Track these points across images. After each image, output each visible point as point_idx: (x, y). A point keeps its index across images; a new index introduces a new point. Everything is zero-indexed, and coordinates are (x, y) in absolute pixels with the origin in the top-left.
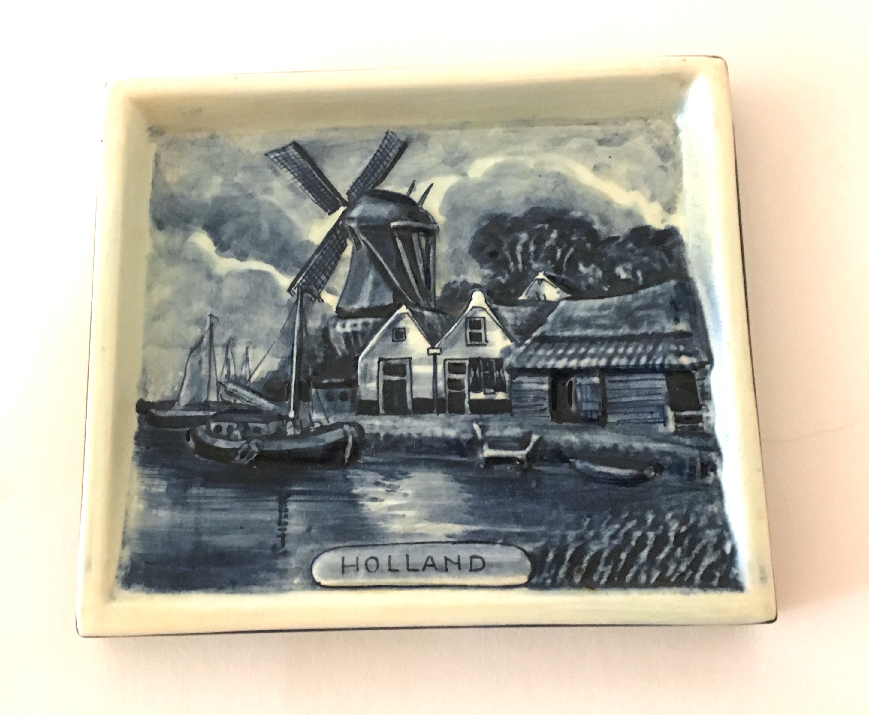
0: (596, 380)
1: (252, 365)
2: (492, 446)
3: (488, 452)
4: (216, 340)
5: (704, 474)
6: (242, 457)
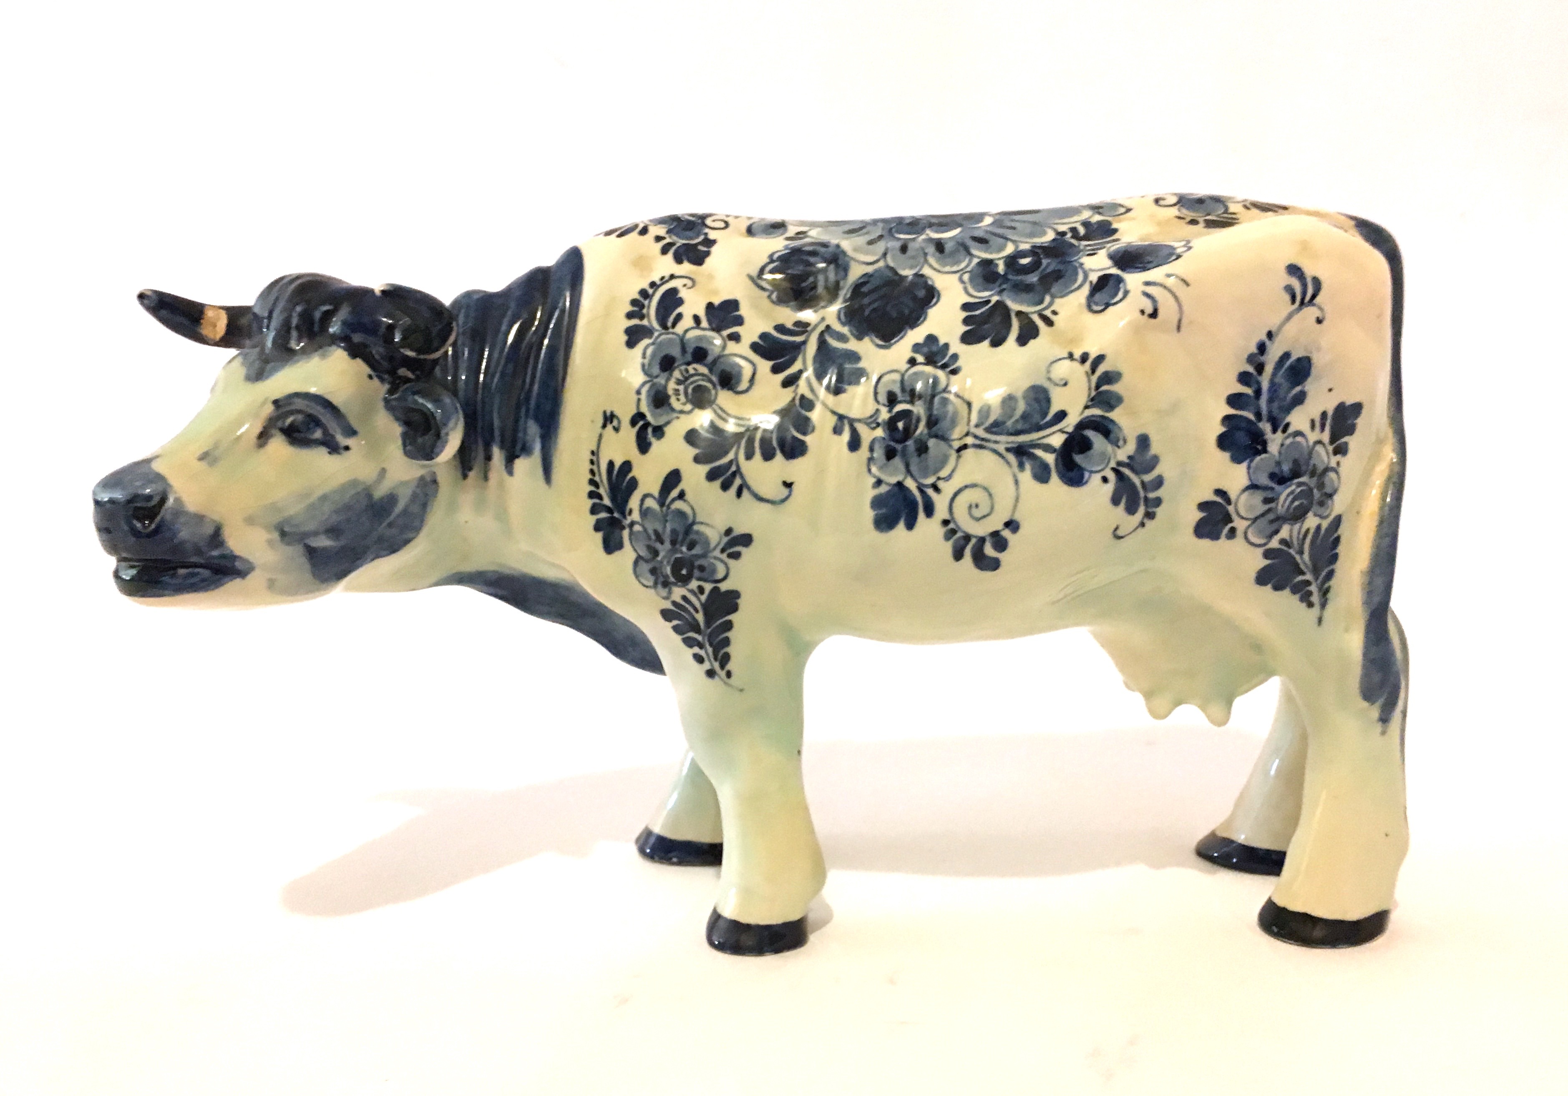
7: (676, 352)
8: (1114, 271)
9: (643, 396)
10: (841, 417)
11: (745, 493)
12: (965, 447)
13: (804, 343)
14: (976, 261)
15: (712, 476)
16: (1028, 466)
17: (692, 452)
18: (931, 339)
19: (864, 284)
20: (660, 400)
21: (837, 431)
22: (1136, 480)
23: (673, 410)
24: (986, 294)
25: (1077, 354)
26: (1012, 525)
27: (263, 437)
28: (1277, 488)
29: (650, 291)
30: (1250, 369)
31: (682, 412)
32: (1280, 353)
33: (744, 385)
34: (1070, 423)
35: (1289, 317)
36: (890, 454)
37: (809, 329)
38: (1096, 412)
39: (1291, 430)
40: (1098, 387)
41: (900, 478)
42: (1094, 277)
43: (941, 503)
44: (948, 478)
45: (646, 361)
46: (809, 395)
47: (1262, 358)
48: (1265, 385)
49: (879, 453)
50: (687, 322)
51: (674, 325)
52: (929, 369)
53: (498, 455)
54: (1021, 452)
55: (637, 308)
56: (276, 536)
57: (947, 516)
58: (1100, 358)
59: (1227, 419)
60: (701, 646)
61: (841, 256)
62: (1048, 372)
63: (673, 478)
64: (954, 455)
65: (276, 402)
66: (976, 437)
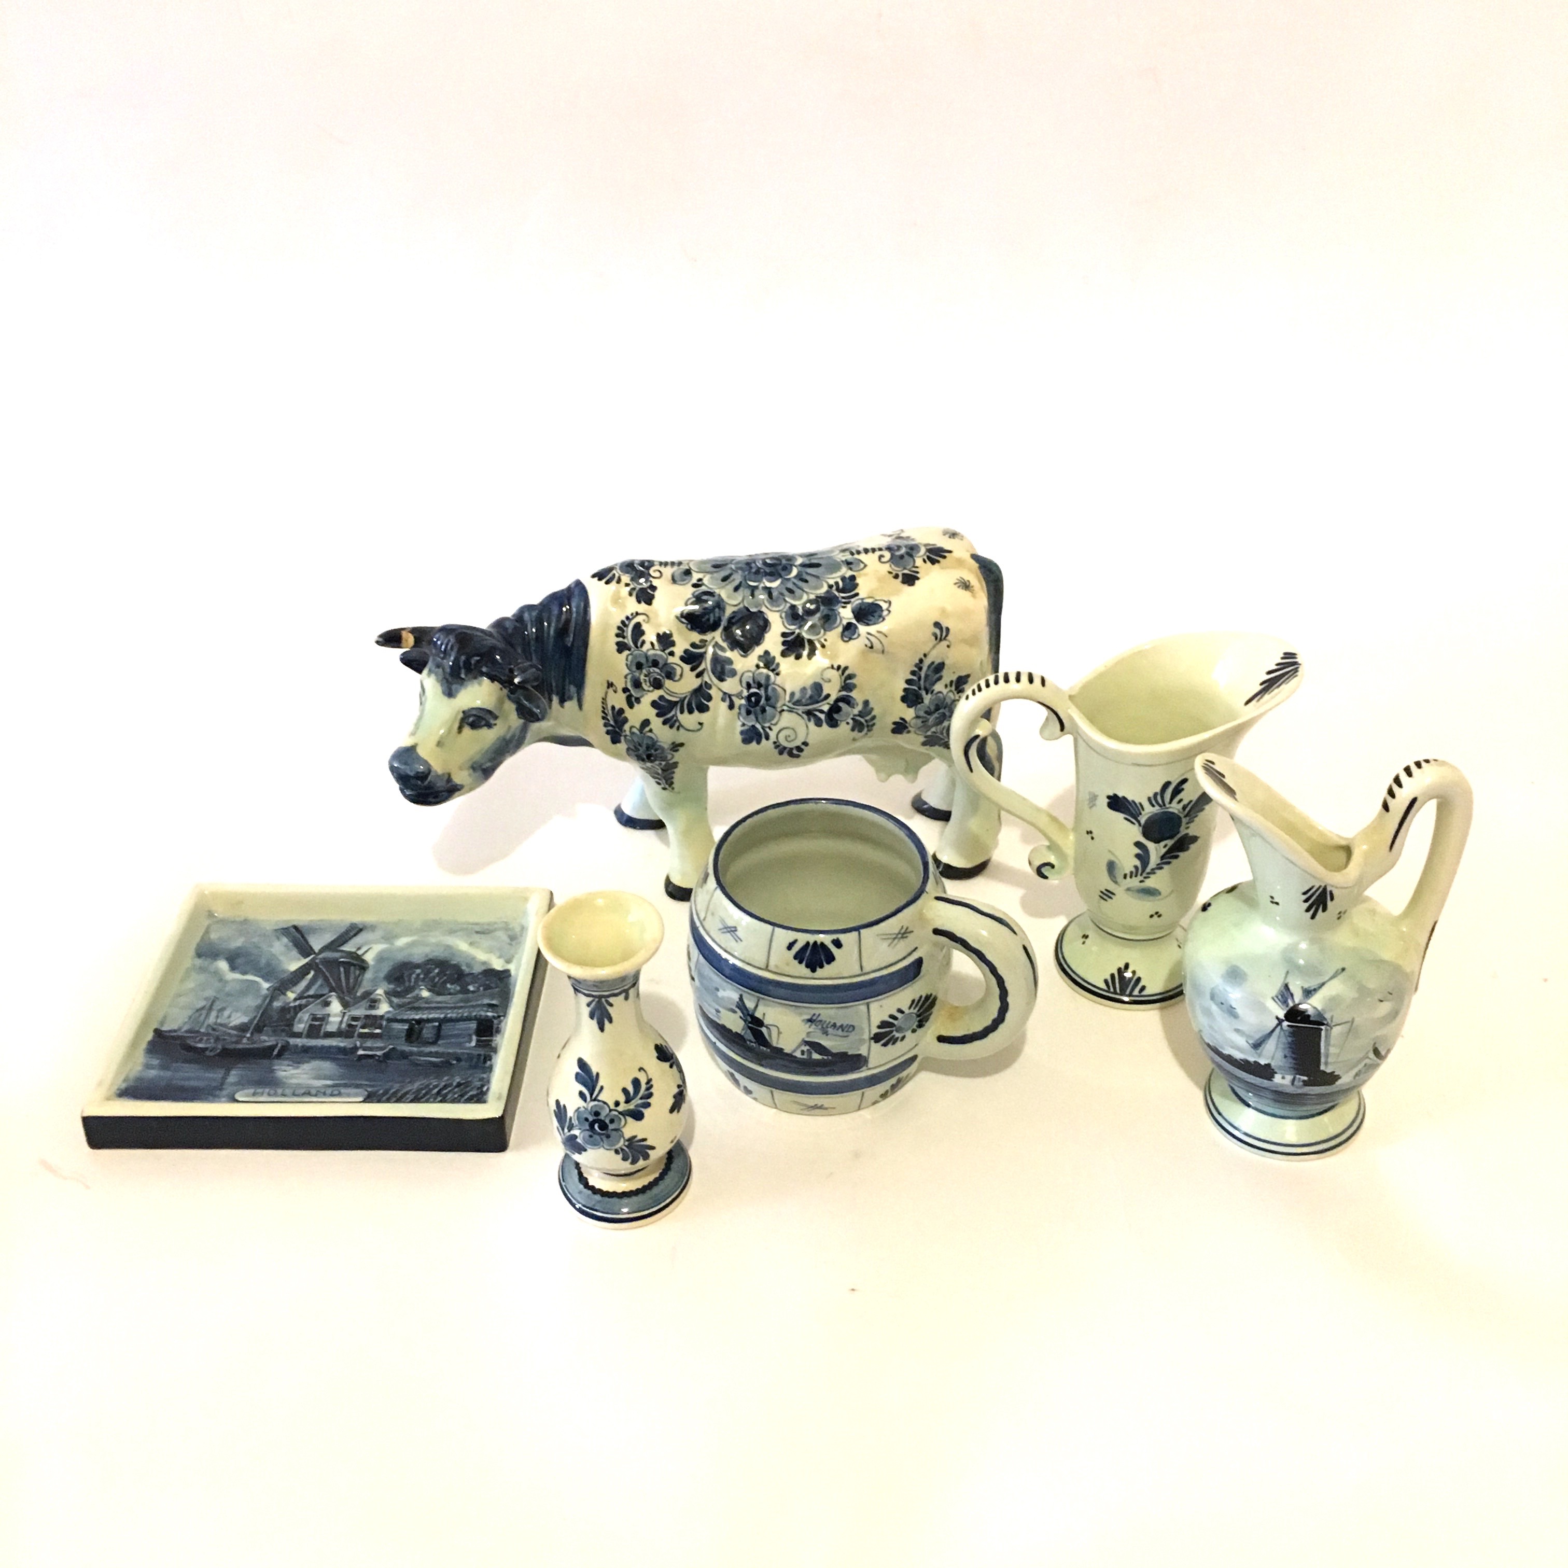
0: (437, 1024)
1: (232, 1019)
2: (364, 1050)
3: (361, 1052)
4: (214, 1007)
5: (485, 1062)
6: (211, 1051)
7: (643, 661)
8: (854, 621)
9: (629, 680)
10: (725, 693)
11: (681, 728)
12: (783, 710)
13: (705, 653)
14: (788, 605)
15: (664, 723)
16: (812, 720)
17: (655, 711)
18: (767, 653)
19: (733, 618)
20: (637, 684)
21: (723, 700)
22: (862, 720)
23: (644, 690)
24: (793, 627)
25: (835, 666)
26: (805, 744)
27: (460, 729)
28: (928, 717)
29: (627, 622)
30: (916, 669)
31: (648, 691)
32: (930, 662)
33: (677, 678)
34: (831, 700)
35: (934, 647)
36: (748, 713)
37: (707, 643)
38: (844, 693)
39: (935, 692)
40: (845, 681)
41: (753, 723)
42: (845, 622)
43: (772, 735)
44: (775, 725)
45: (629, 663)
46: (709, 682)
47: (921, 665)
48: (923, 675)
49: (743, 711)
50: (647, 646)
51: (642, 646)
52: (765, 671)
53: (555, 699)
54: (809, 713)
55: (621, 633)
56: (471, 771)
57: (776, 740)
58: (846, 668)
59: (905, 690)
60: (660, 779)
61: (721, 603)
62: (822, 675)
63: (646, 723)
64: (778, 714)
65: (464, 712)
66: (788, 706)
